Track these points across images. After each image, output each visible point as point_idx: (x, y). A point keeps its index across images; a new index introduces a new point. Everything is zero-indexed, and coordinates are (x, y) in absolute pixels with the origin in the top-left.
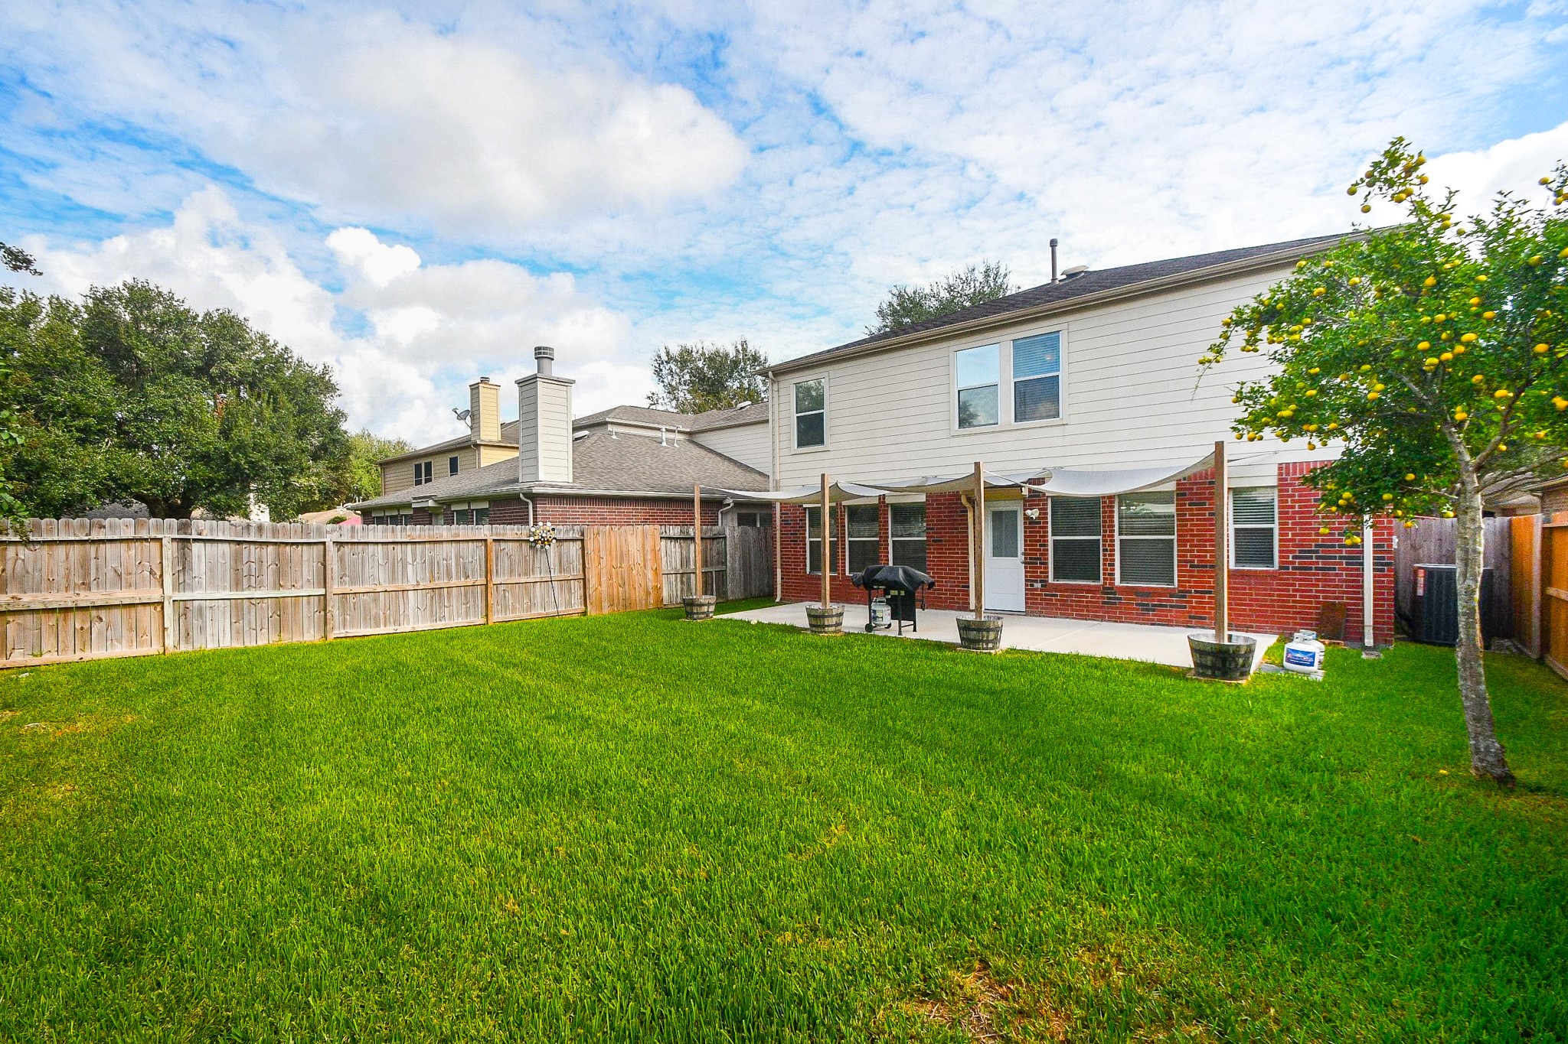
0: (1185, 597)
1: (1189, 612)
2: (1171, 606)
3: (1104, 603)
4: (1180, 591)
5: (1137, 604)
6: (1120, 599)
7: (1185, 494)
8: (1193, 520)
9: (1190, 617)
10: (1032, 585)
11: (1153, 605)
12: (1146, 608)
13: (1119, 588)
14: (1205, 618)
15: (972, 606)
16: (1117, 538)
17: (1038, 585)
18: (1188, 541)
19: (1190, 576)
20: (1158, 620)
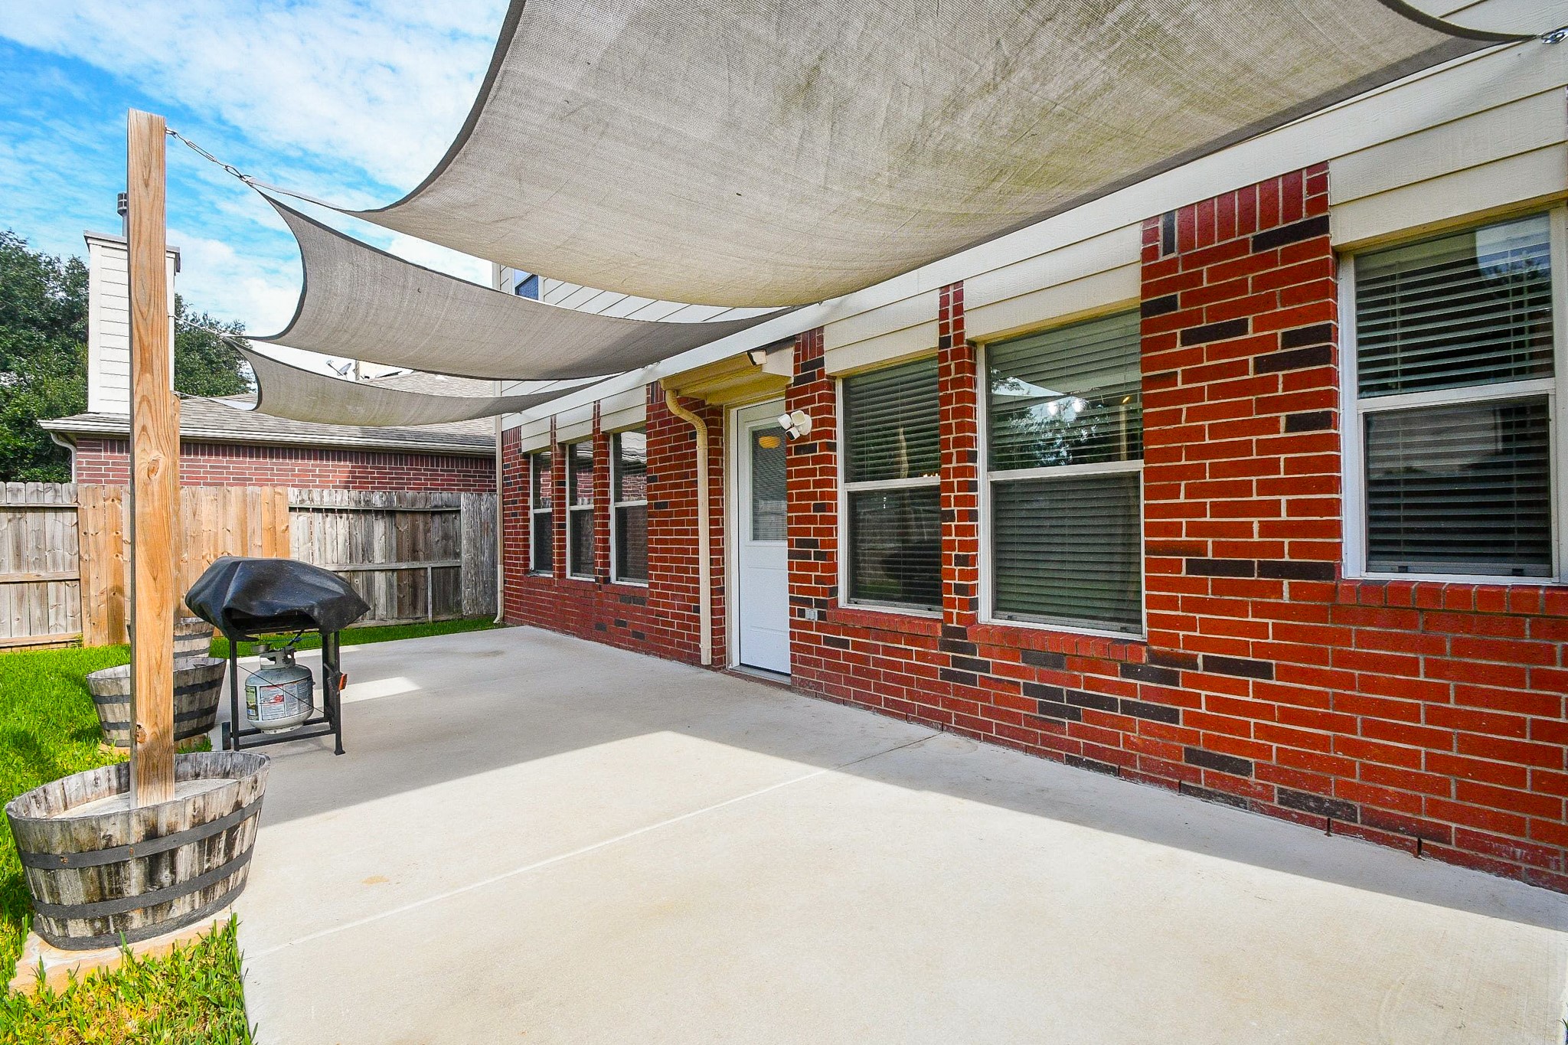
0: (1172, 679)
1: (1186, 736)
2: (1128, 707)
3: (947, 675)
4: (1155, 657)
5: (1029, 689)
6: (985, 667)
7: (1170, 304)
8: (1197, 395)
9: (1191, 755)
10: (802, 613)
11: (1073, 697)
12: (1052, 705)
13: (987, 630)
14: (1244, 769)
15: (706, 657)
16: (984, 478)
17: (812, 614)
18: (1182, 473)
19: (1190, 605)
20: (1090, 750)
